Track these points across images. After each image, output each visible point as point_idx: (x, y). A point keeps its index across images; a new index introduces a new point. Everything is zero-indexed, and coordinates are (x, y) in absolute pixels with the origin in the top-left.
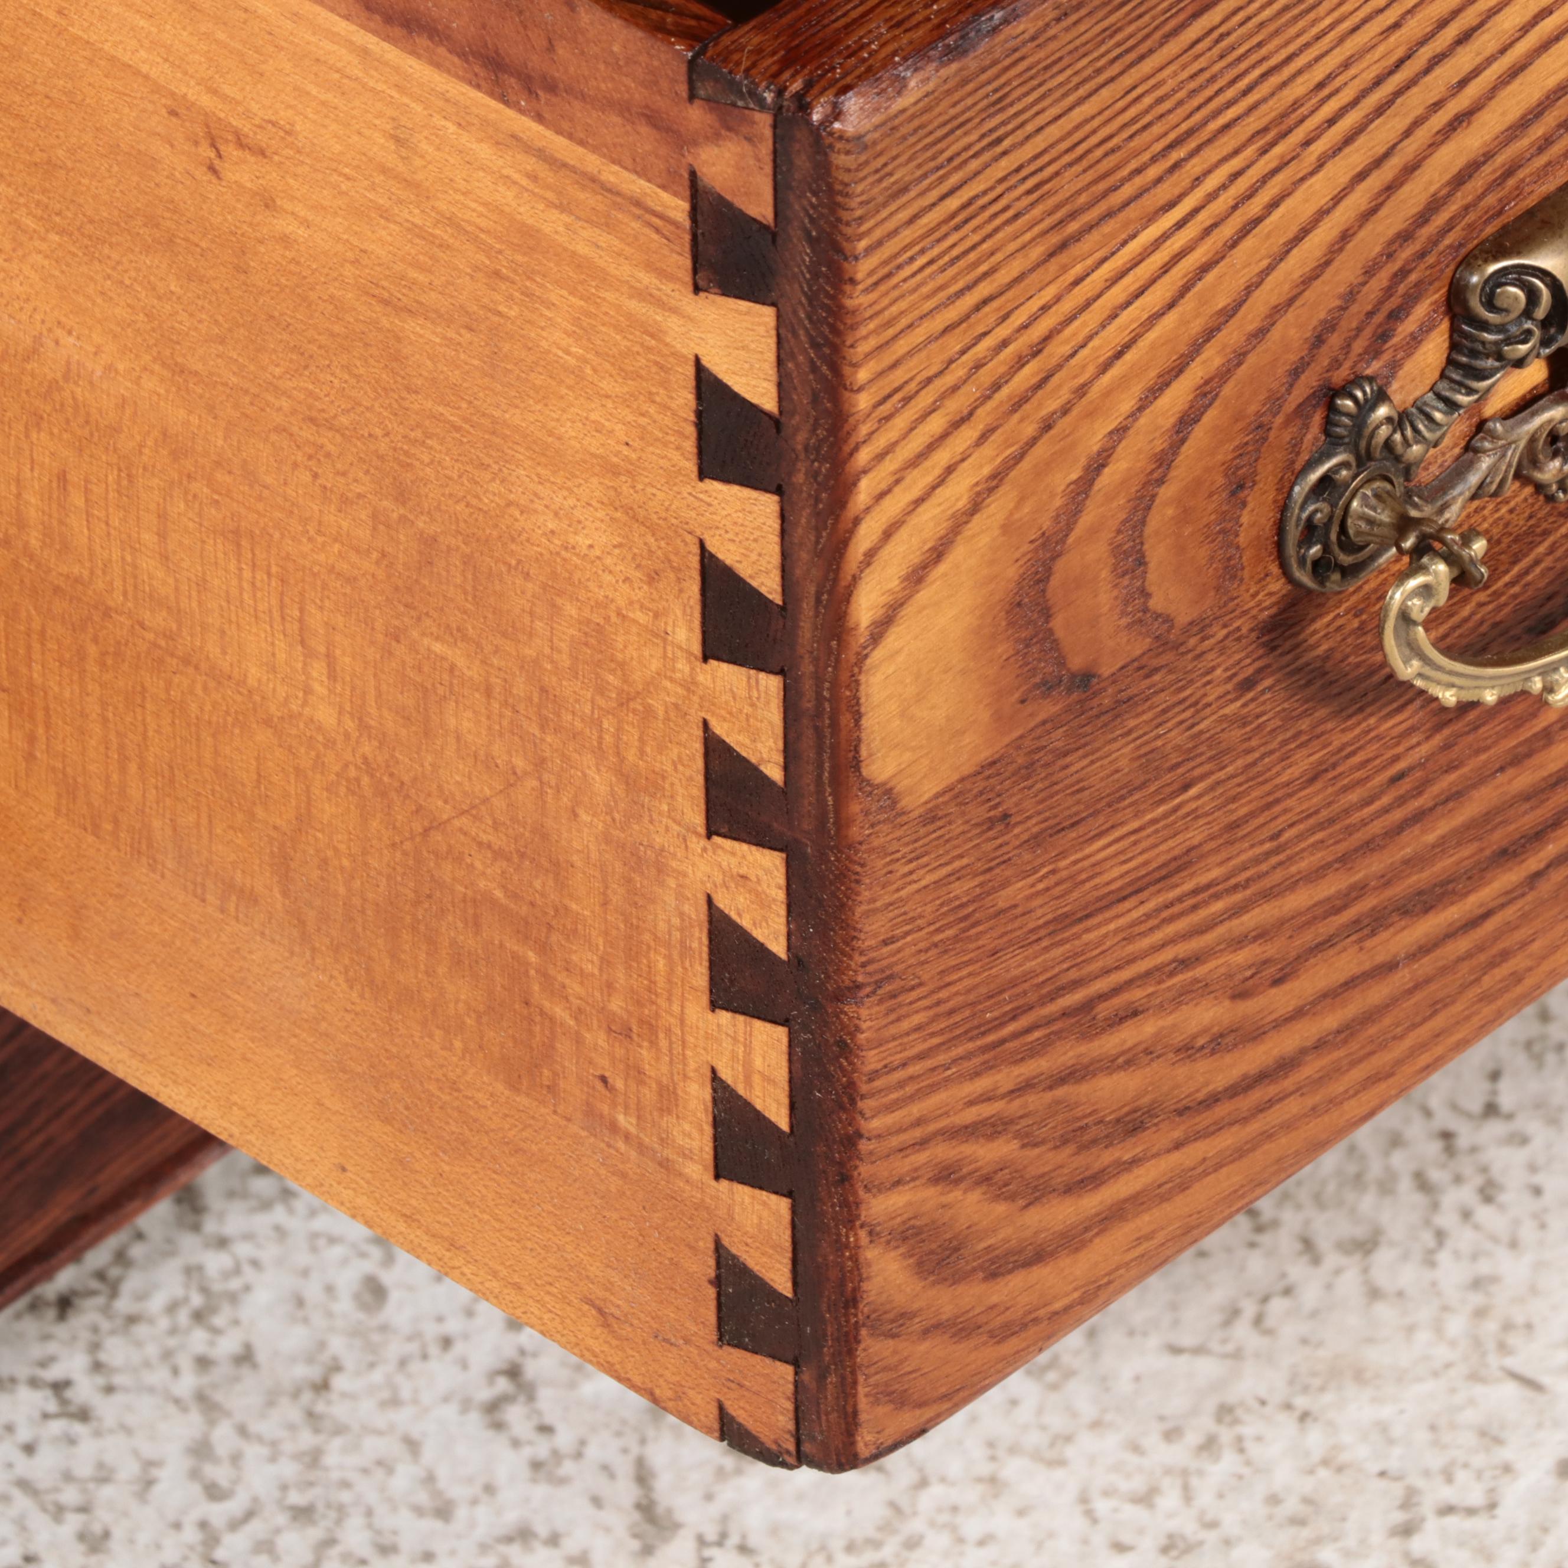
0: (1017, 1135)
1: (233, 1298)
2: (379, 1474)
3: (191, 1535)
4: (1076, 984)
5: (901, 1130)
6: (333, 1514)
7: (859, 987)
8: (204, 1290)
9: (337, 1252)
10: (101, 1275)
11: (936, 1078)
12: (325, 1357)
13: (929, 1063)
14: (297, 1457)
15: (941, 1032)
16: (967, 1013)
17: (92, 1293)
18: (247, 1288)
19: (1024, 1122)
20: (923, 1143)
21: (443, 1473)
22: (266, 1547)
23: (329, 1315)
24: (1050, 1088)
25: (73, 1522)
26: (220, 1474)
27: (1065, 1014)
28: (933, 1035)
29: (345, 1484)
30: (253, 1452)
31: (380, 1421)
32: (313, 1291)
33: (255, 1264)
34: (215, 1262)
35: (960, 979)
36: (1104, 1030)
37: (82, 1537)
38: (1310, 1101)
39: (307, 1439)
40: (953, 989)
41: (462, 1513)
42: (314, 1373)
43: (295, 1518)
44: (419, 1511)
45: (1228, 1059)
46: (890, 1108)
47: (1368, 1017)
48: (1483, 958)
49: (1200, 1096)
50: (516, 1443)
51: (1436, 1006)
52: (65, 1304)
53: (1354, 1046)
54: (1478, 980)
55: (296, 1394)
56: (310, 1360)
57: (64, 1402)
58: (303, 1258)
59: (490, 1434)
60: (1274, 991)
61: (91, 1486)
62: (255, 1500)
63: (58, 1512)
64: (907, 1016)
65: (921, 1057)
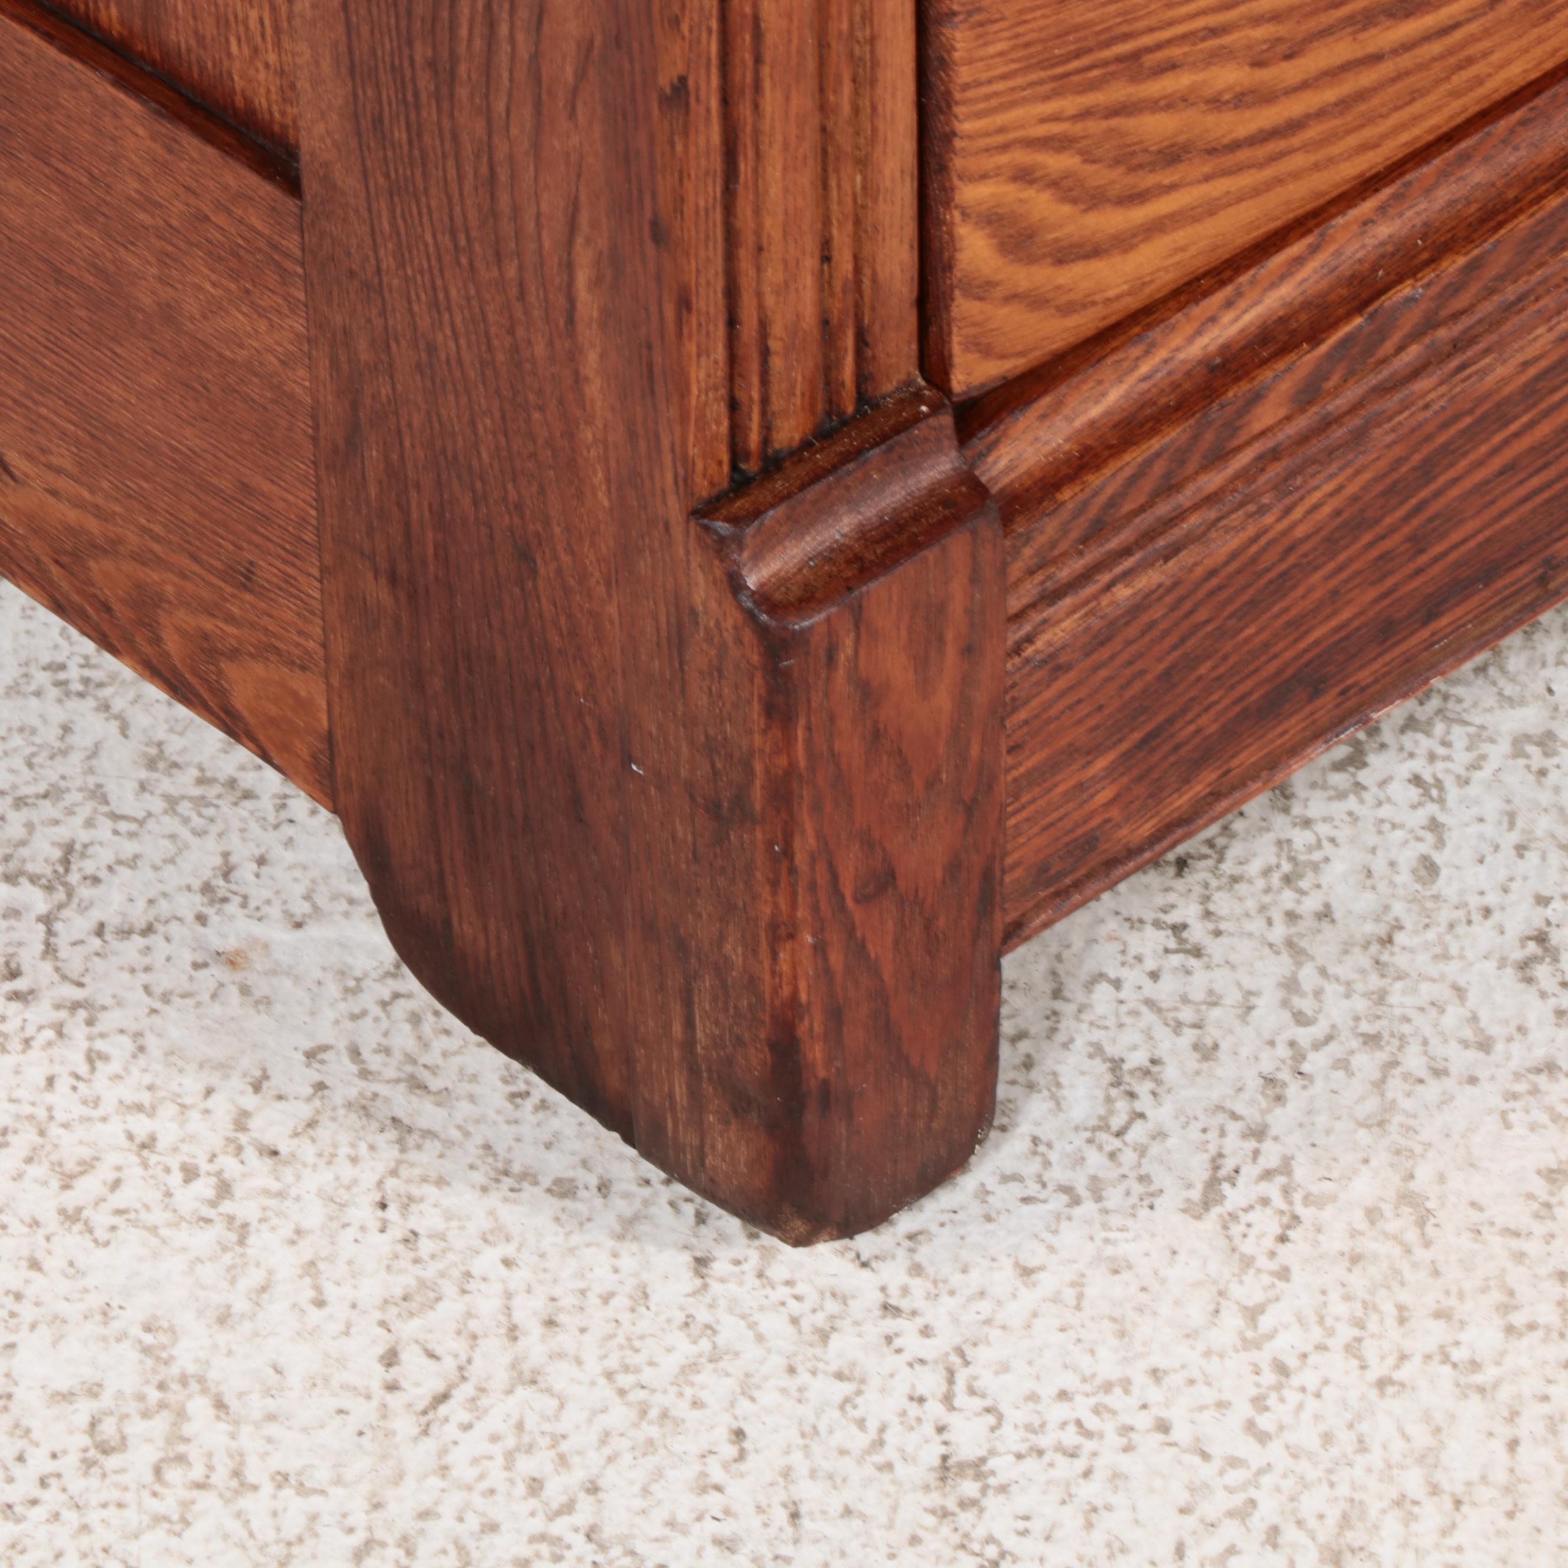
0: (1081, 152)
1: (1315, 867)
2: (1433, 1012)
3: (1282, 1051)
4: (1126, 37)
5: (987, 134)
6: (1396, 1042)
7: (954, 14)
8: (1292, 859)
9: (1399, 834)
10: (1210, 843)
11: (1016, 96)
12: (1389, 918)
13: (1010, 84)
14: (1367, 995)
15: (1019, 60)
16: (1039, 47)
17: (1205, 857)
18: (1327, 860)
19: (1084, 142)
20: (1005, 148)
21: (1484, 1016)
22: (1343, 1064)
23: (1392, 884)
24: (1106, 117)
25: (1190, 1035)
26: (1306, 1005)
27: (1119, 59)
28: (1013, 61)
29: (1406, 1019)
30: (1332, 989)
31: (1433, 971)
32: (1379, 865)
33: (1332, 840)
34: (1301, 838)
35: (1035, 19)
36: (1148, 77)
37: (1196, 1047)
38: (1312, 158)
39: (1375, 982)
40: (1029, 26)
41: (1499, 1047)
42: (1382, 930)
43: (1365, 1043)
44: (1465, 1044)
45: (1248, 114)
46: (978, 115)
47: (1361, 96)
48: (1452, 60)
49: (1225, 141)
50: (1543, 995)
51: (1413, 96)
52: (1182, 864)
53: (1349, 118)
54: (1448, 78)
55: (1366, 946)
56: (1377, 920)
57: (1181, 941)
58: (1372, 839)
59: (1523, 985)
60: (1285, 65)
61: (1204, 1007)
62: (1333, 1026)
63: (1178, 1027)
64: (992, 42)
65: (1004, 77)
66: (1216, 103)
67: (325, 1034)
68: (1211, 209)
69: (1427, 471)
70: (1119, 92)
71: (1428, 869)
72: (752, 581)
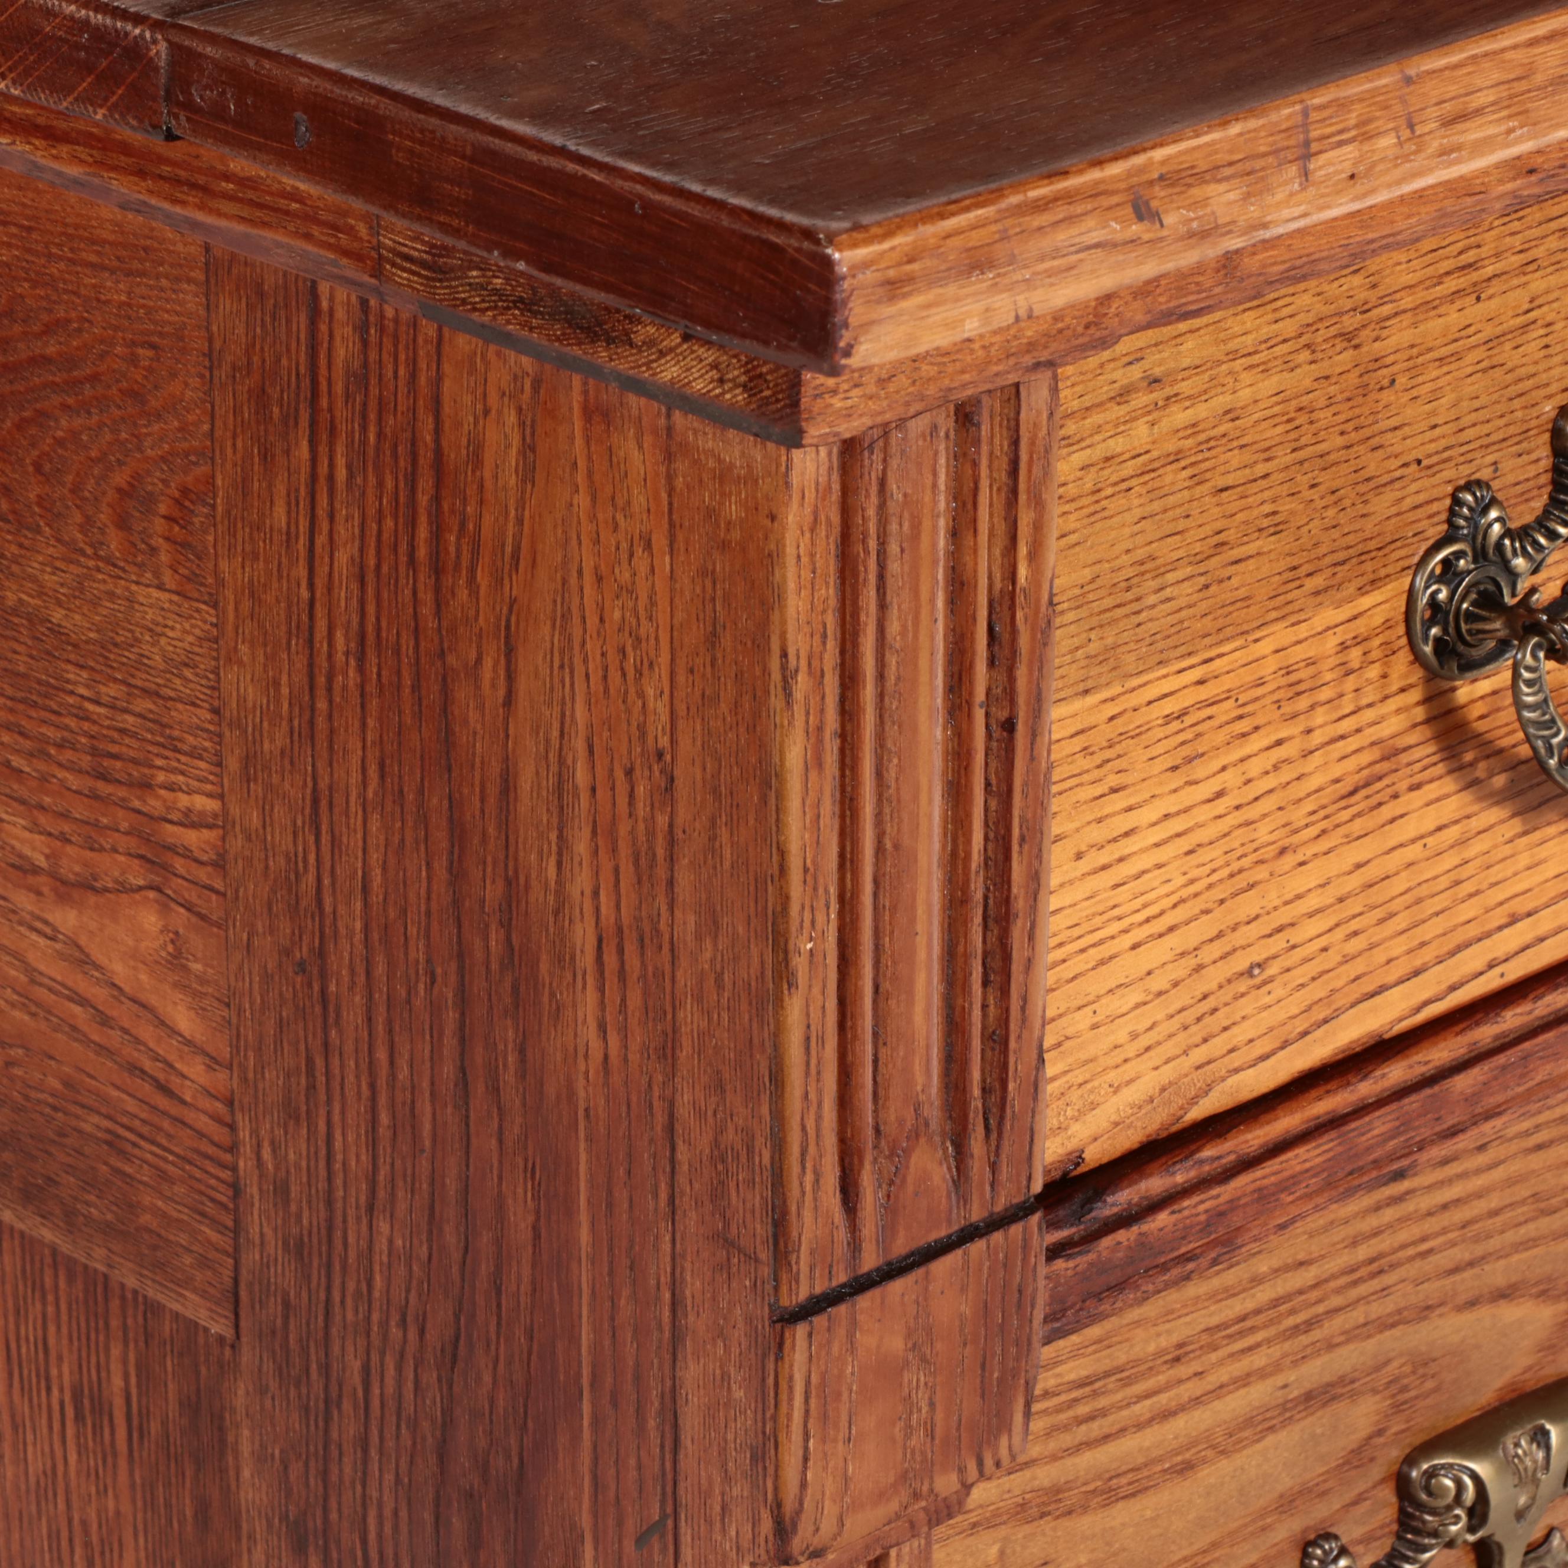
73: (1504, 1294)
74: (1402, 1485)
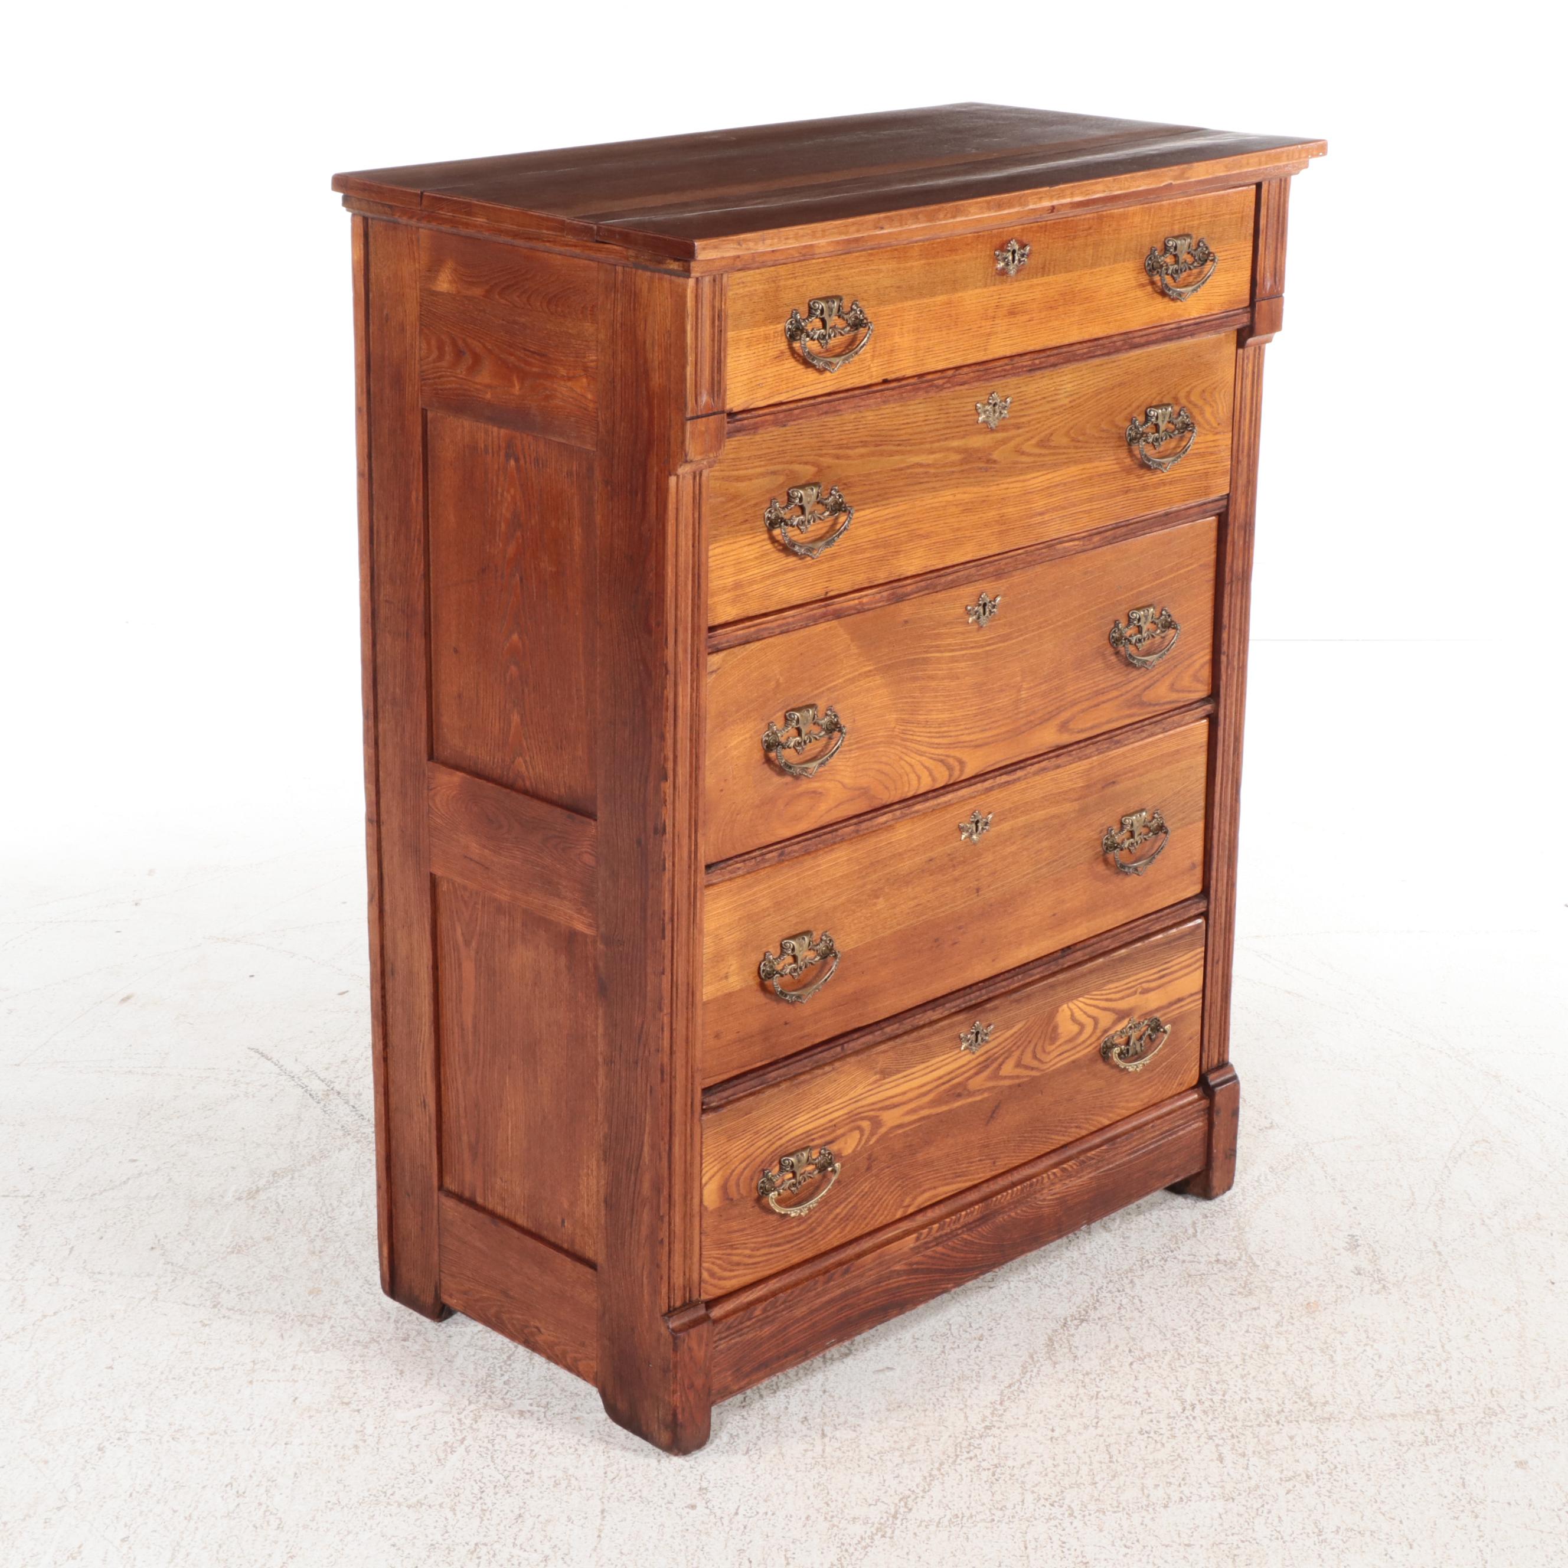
0: (723, 1261)
5: (709, 1255)
11: (714, 1249)
16: (717, 1241)
19: (723, 1259)
20: (712, 1258)
24: (727, 1255)
27: (729, 1246)
28: (714, 1243)
36: (734, 1250)
38: (763, 1269)
40: (716, 1237)
45: (751, 1259)
47: (771, 1259)
49: (747, 1263)
51: (780, 1261)
53: (769, 1263)
60: (757, 1252)
65: (713, 1246)
66: (745, 1256)
67: (593, 1428)
68: (745, 1275)
69: (785, 1328)
70: (729, 1251)
71: (786, 1408)
72: (671, 1326)
73: (806, 463)
74: (788, 494)
